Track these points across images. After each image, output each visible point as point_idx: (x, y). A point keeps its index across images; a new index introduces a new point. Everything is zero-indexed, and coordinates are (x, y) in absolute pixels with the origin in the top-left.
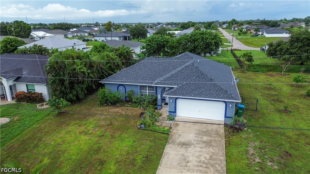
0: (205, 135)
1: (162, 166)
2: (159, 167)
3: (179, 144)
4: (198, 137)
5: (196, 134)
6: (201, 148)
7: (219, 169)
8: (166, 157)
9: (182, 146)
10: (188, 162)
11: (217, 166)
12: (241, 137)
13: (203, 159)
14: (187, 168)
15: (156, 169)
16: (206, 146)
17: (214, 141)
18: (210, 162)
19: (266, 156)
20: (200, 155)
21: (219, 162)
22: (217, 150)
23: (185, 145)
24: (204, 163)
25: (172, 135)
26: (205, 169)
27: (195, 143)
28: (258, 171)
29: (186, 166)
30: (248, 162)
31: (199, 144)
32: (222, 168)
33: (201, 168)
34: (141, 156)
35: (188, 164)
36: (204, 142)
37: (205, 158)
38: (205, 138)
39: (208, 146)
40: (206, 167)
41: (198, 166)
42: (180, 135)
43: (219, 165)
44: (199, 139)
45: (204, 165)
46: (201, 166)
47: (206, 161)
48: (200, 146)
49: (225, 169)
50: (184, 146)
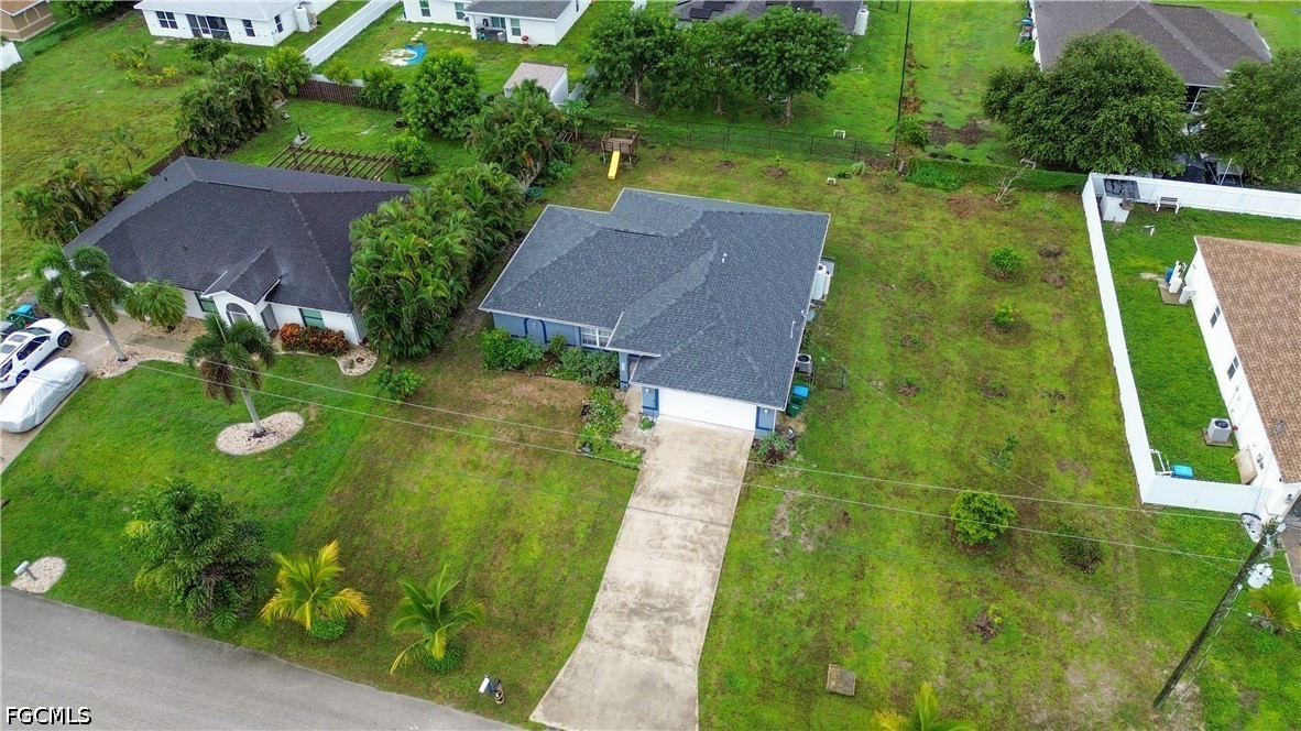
0: (707, 473)
1: (619, 545)
2: (615, 548)
3: (654, 497)
4: (692, 479)
5: (691, 470)
6: (693, 506)
7: (714, 552)
8: (628, 525)
9: (660, 501)
10: (665, 538)
11: (711, 547)
12: (775, 477)
13: (691, 532)
14: (661, 551)
15: (610, 551)
16: (702, 503)
17: (722, 488)
18: (701, 539)
19: (803, 525)
20: (688, 525)
21: (716, 539)
22: (720, 512)
23: (665, 497)
24: (690, 542)
25: (643, 473)
26: (691, 554)
27: (684, 493)
28: (777, 555)
29: (660, 547)
30: (766, 538)
31: (690, 496)
32: (719, 550)
33: (684, 552)
34: (584, 525)
35: (665, 543)
36: (701, 492)
37: (696, 530)
38: (707, 482)
39: (707, 502)
40: (694, 550)
41: (679, 547)
42: (659, 473)
43: (716, 545)
44: (694, 484)
45: (691, 546)
46: (685, 547)
47: (696, 537)
48: (692, 501)
49: (723, 553)
50: (664, 502)
